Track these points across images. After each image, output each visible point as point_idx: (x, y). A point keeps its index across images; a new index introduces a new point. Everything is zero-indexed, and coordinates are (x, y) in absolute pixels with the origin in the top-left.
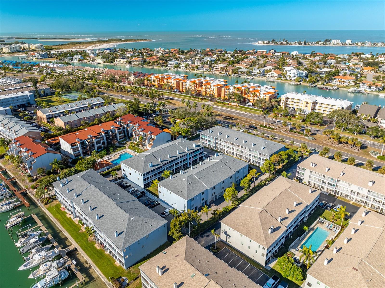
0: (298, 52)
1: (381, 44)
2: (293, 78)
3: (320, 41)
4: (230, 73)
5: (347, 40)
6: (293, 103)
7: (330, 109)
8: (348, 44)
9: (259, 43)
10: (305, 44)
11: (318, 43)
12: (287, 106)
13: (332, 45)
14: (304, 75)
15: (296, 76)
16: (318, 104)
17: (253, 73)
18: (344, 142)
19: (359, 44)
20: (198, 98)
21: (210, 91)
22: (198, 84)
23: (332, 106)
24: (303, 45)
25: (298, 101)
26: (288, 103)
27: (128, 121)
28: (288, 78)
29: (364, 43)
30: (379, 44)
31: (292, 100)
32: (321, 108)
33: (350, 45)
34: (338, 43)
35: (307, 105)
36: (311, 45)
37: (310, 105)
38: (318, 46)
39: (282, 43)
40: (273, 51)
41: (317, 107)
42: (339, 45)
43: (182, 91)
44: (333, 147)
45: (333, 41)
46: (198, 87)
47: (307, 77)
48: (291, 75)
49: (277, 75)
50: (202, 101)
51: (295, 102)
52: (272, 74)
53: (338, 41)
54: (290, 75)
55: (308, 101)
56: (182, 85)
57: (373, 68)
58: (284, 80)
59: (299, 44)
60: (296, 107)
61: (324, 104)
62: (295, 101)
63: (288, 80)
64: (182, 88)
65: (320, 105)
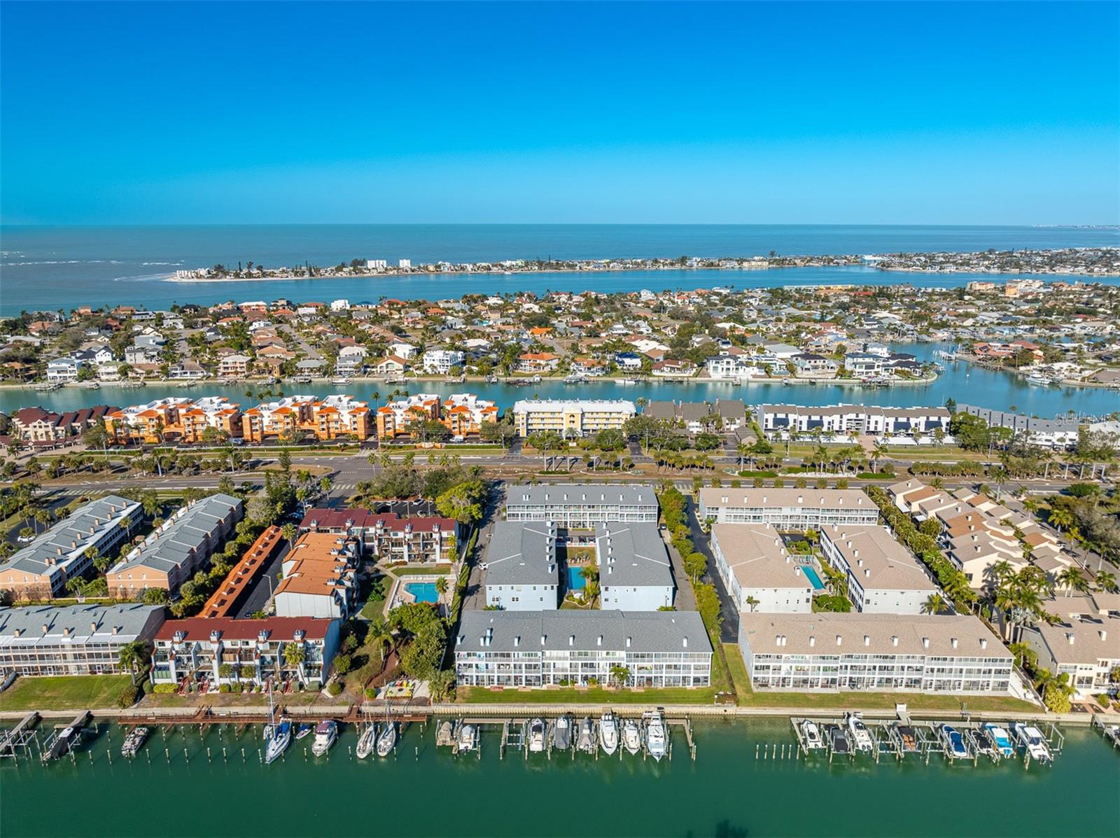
0: (347, 302)
1: (471, 266)
2: (442, 370)
3: (344, 265)
4: (277, 375)
5: (401, 261)
6: (539, 421)
7: (608, 419)
8: (408, 269)
9: (181, 277)
10: (311, 275)
11: (339, 269)
12: (530, 427)
13: (375, 273)
14: (460, 360)
15: (449, 364)
16: (586, 415)
17: (338, 369)
18: (687, 467)
19: (431, 268)
20: (329, 448)
21: (338, 426)
22: (298, 414)
23: (611, 413)
24: (307, 276)
25: (549, 415)
26: (530, 422)
27: (346, 522)
28: (429, 371)
29: (439, 267)
30: (470, 267)
31: (536, 415)
32: (592, 421)
33: (413, 271)
34: (386, 269)
35: (572, 419)
36: (327, 274)
37: (578, 419)
38: (345, 278)
39: (250, 275)
40: (284, 302)
41: (585, 421)
42: (391, 273)
43: (253, 440)
44: (676, 476)
45: (371, 264)
46: (298, 422)
47: (464, 363)
48: (436, 363)
49: (401, 367)
50: (344, 452)
51: (542, 419)
52: (387, 367)
53: (381, 262)
54: (432, 362)
55: (572, 412)
56: (251, 424)
57: (549, 330)
58: (423, 376)
59: (296, 275)
60: (547, 427)
61: (597, 413)
62: (541, 415)
63: (432, 375)
64: (252, 431)
65: (590, 415)
